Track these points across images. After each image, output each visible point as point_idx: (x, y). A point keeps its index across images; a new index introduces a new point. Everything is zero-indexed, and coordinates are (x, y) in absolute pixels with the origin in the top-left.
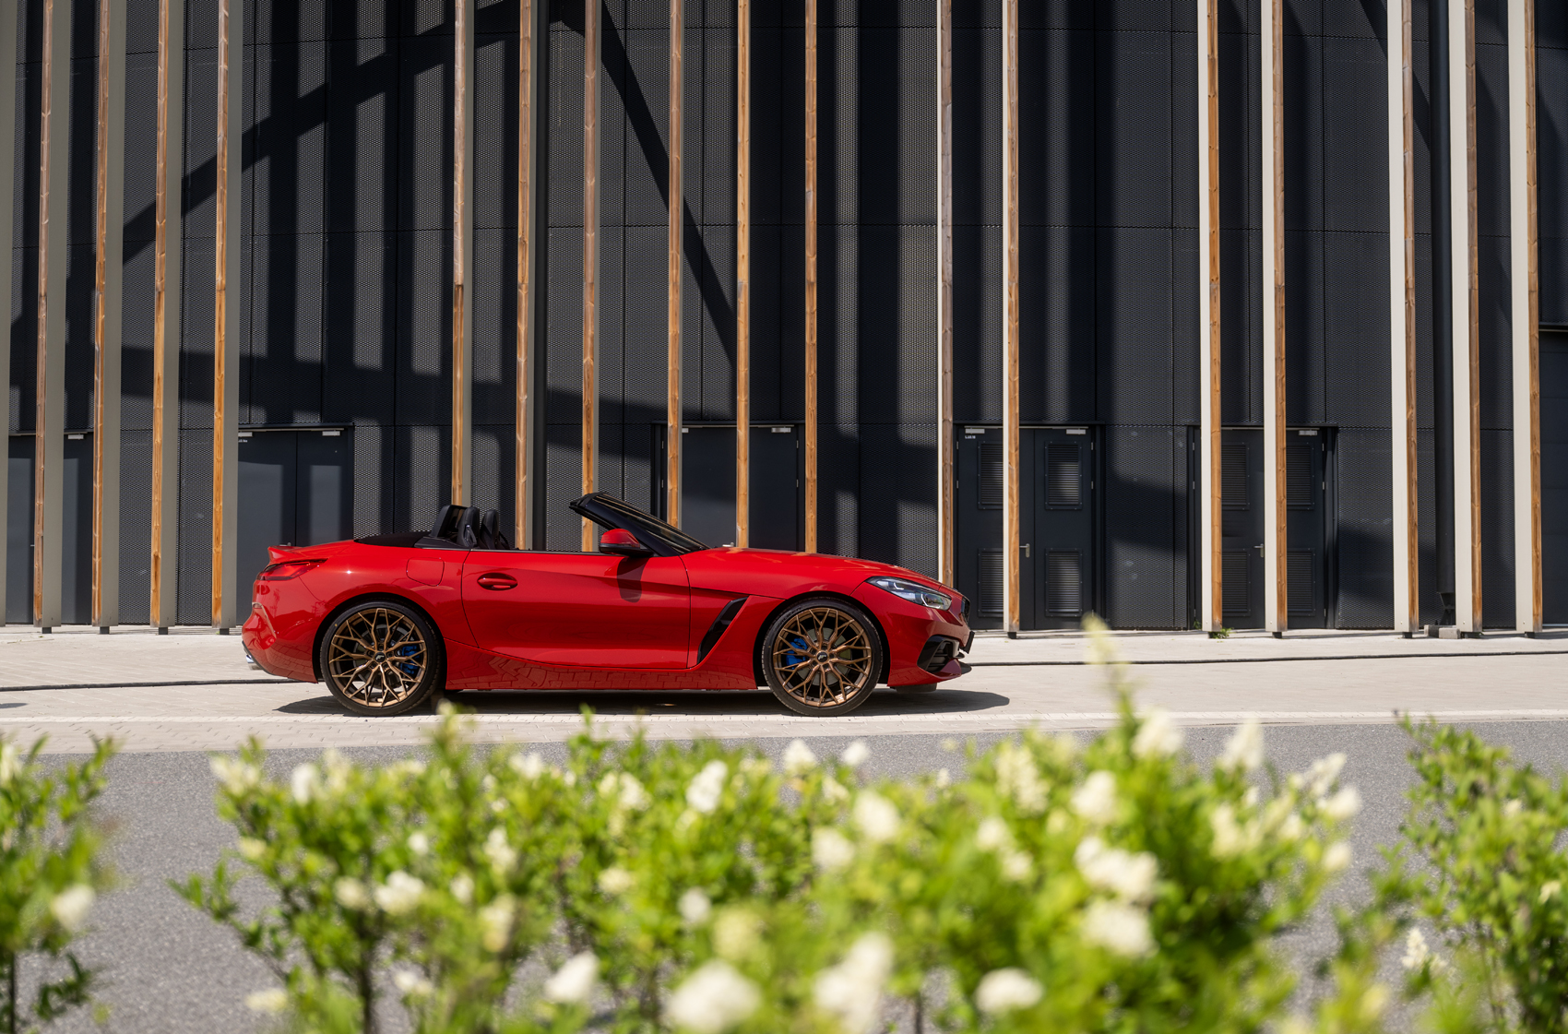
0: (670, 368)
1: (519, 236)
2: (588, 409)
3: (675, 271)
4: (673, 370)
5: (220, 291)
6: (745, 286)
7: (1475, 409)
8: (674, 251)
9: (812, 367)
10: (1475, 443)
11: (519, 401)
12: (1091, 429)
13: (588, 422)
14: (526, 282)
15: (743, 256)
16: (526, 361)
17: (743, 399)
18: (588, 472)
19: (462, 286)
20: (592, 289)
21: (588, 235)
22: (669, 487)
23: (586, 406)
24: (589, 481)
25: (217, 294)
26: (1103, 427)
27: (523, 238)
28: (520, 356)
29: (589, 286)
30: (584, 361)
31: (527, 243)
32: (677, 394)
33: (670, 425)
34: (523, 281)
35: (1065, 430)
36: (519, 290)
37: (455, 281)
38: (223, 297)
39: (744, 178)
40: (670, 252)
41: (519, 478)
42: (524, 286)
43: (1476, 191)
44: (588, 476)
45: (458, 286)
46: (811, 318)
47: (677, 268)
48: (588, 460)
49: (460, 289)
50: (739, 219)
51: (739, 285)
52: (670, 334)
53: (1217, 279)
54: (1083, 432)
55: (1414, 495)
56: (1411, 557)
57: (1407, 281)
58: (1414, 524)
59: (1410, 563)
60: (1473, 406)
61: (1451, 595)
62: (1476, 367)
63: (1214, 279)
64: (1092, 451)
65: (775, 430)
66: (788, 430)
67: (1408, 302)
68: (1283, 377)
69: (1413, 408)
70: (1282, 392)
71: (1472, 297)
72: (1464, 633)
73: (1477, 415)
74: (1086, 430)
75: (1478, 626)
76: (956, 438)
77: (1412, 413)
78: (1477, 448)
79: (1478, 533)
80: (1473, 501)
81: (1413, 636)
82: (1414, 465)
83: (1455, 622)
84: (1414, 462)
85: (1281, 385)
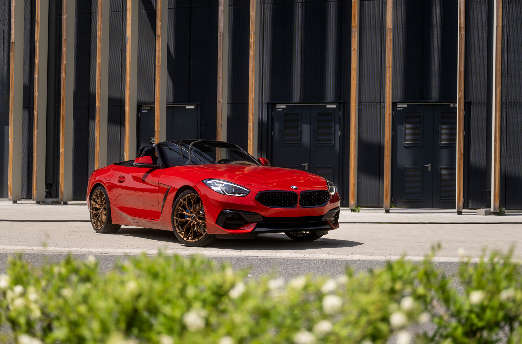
0: (97, 79)
1: (36, 19)
2: (63, 99)
3: (100, 32)
4: (98, 79)
6: (130, 38)
7: (498, 91)
8: (100, 23)
9: (159, 76)
10: (498, 110)
11: (35, 95)
12: (339, 105)
13: (63, 105)
14: (39, 40)
15: (129, 24)
16: (38, 77)
17: (128, 93)
18: (63, 128)
19: (14, 43)
20: (65, 42)
21: (64, 17)
22: (96, 135)
23: (62, 97)
24: (63, 132)
26: (344, 103)
27: (37, 19)
28: (36, 74)
29: (64, 40)
30: (62, 76)
31: (39, 21)
32: (100, 91)
33: (96, 105)
34: (37, 39)
35: (326, 106)
36: (36, 44)
37: (11, 40)
40: (98, 23)
41: (35, 131)
42: (38, 41)
44: (63, 130)
45: (12, 43)
46: (158, 53)
47: (101, 31)
48: (63, 122)
49: (13, 44)
50: (127, 6)
51: (127, 38)
52: (97, 62)
53: (356, 26)
54: (335, 106)
55: (461, 139)
56: (459, 171)
57: (460, 24)
58: (462, 154)
59: (459, 174)
60: (497, 89)
61: (490, 192)
62: (500, 69)
63: (354, 26)
64: (340, 116)
65: (187, 107)
66: (193, 107)
67: (461, 35)
68: (390, 76)
69: (462, 91)
70: (390, 84)
71: (498, 30)
72: (492, 212)
73: (499, 95)
74: (337, 105)
75: (497, 209)
76: (272, 110)
77: (461, 94)
78: (499, 113)
79: (498, 159)
80: (495, 141)
81: (462, 214)
82: (462, 122)
83: (489, 206)
84: (462, 120)
85: (389, 81)
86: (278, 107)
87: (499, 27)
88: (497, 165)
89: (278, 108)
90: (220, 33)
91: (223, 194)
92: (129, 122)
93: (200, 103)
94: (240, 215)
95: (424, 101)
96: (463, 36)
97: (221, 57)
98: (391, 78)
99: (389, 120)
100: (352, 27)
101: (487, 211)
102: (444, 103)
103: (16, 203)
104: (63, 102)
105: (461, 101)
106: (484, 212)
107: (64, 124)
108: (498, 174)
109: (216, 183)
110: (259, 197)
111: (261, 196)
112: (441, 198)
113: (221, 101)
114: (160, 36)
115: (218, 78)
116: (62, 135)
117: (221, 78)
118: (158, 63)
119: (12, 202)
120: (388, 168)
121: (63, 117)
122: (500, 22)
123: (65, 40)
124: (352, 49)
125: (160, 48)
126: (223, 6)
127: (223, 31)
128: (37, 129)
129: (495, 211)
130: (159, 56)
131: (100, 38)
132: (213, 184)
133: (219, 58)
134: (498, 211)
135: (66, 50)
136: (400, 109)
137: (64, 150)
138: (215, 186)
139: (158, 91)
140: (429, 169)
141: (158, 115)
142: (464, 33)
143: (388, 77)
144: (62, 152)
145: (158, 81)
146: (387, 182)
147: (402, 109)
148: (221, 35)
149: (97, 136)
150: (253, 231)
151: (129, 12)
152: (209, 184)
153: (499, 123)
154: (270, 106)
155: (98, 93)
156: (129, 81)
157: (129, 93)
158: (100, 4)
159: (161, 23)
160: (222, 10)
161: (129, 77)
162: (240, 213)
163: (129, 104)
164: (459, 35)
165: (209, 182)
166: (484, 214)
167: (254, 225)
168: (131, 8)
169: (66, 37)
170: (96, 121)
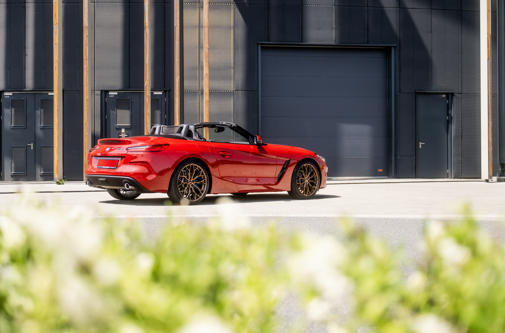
35: (48, 93)
53: (57, 23)
57: (145, 23)
60: (176, 79)
63: (56, 24)
68: (87, 67)
69: (147, 80)
70: (87, 74)
71: (176, 29)
73: (178, 83)
76: (1, 97)
77: (147, 83)
78: (178, 98)
84: (148, 105)
85: (86, 71)
87: (177, 27)
89: (6, 96)
95: (131, 89)
96: (147, 34)
98: (88, 68)
99: (87, 104)
100: (54, 24)
105: (147, 88)
120: (87, 146)
124: (54, 43)
136: (111, 96)
142: (148, 31)
143: (85, 68)
146: (86, 158)
147: (113, 96)
153: (178, 107)
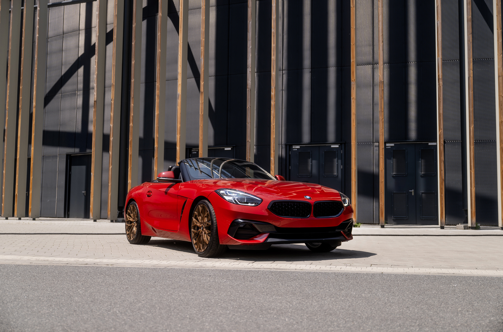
2: (131, 142)
3: (158, 91)
4: (157, 127)
5: (34, 108)
6: (180, 95)
7: (472, 129)
8: (158, 84)
9: (202, 123)
11: (111, 140)
12: (341, 145)
13: (131, 146)
15: (180, 84)
16: (113, 126)
18: (130, 164)
20: (133, 99)
21: (132, 81)
25: (33, 109)
26: (345, 144)
30: (130, 125)
31: (114, 85)
32: (158, 135)
33: (155, 146)
34: (113, 98)
35: (331, 146)
38: (35, 110)
39: (180, 56)
41: (110, 167)
42: (113, 100)
43: (471, 35)
44: (130, 166)
46: (202, 105)
47: (159, 90)
48: (130, 160)
49: (95, 102)
50: (179, 71)
51: (178, 95)
52: (156, 114)
53: (354, 80)
54: (337, 146)
55: (442, 167)
56: (441, 194)
57: (439, 76)
58: (443, 179)
59: (441, 196)
60: (471, 127)
61: (467, 211)
62: (472, 111)
63: (353, 80)
64: (342, 154)
65: (226, 149)
66: (230, 149)
67: (439, 84)
68: (383, 119)
69: (441, 129)
70: (382, 125)
71: (470, 80)
72: (469, 227)
73: (473, 132)
74: (339, 145)
75: (474, 224)
76: (290, 150)
77: (441, 132)
78: (473, 145)
79: (474, 183)
80: (471, 169)
81: (445, 228)
82: (442, 154)
83: (467, 222)
84: (442, 153)
85: (382, 122)
86: (294, 147)
87: (470, 78)
88: (473, 188)
89: (294, 149)
90: (249, 88)
91: (235, 203)
92: (179, 158)
93: (235, 145)
94: (252, 225)
96: (441, 85)
97: (249, 107)
98: (383, 120)
99: (383, 153)
100: (351, 81)
101: (465, 226)
102: (423, 143)
103: (96, 221)
104: (131, 144)
105: (441, 137)
106: (463, 227)
107: (131, 161)
108: (474, 195)
109: (228, 192)
110: (272, 206)
111: (273, 205)
112: (423, 217)
113: (250, 141)
114: (203, 93)
115: (247, 124)
116: (130, 169)
117: (249, 123)
118: (202, 113)
119: (93, 221)
120: (382, 192)
121: (131, 156)
122: (471, 74)
123: (133, 97)
124: (352, 98)
125: (203, 101)
126: (250, 68)
127: (250, 87)
128: (112, 165)
129: (473, 226)
130: (202, 107)
131: (158, 96)
132: (226, 194)
133: (247, 108)
134: (475, 226)
135: (133, 105)
136: (388, 147)
137: (131, 181)
138: (227, 195)
139: (201, 134)
140: (413, 194)
141: (202, 153)
142: (442, 83)
143: (381, 119)
144: (129, 182)
145: (201, 127)
146: (382, 203)
147: (390, 147)
148: (249, 90)
149: (155, 170)
150: (266, 242)
151: (180, 75)
152: (222, 194)
153: (473, 154)
154: (288, 146)
155: (157, 137)
156: (180, 127)
157: (180, 137)
158: (158, 70)
159: (203, 83)
160: (250, 71)
161: (180, 124)
162: (253, 223)
163: (179, 145)
164: (438, 85)
165: (222, 192)
166: (463, 228)
167: (266, 235)
168: (181, 72)
169: (133, 96)
170: (155, 158)
